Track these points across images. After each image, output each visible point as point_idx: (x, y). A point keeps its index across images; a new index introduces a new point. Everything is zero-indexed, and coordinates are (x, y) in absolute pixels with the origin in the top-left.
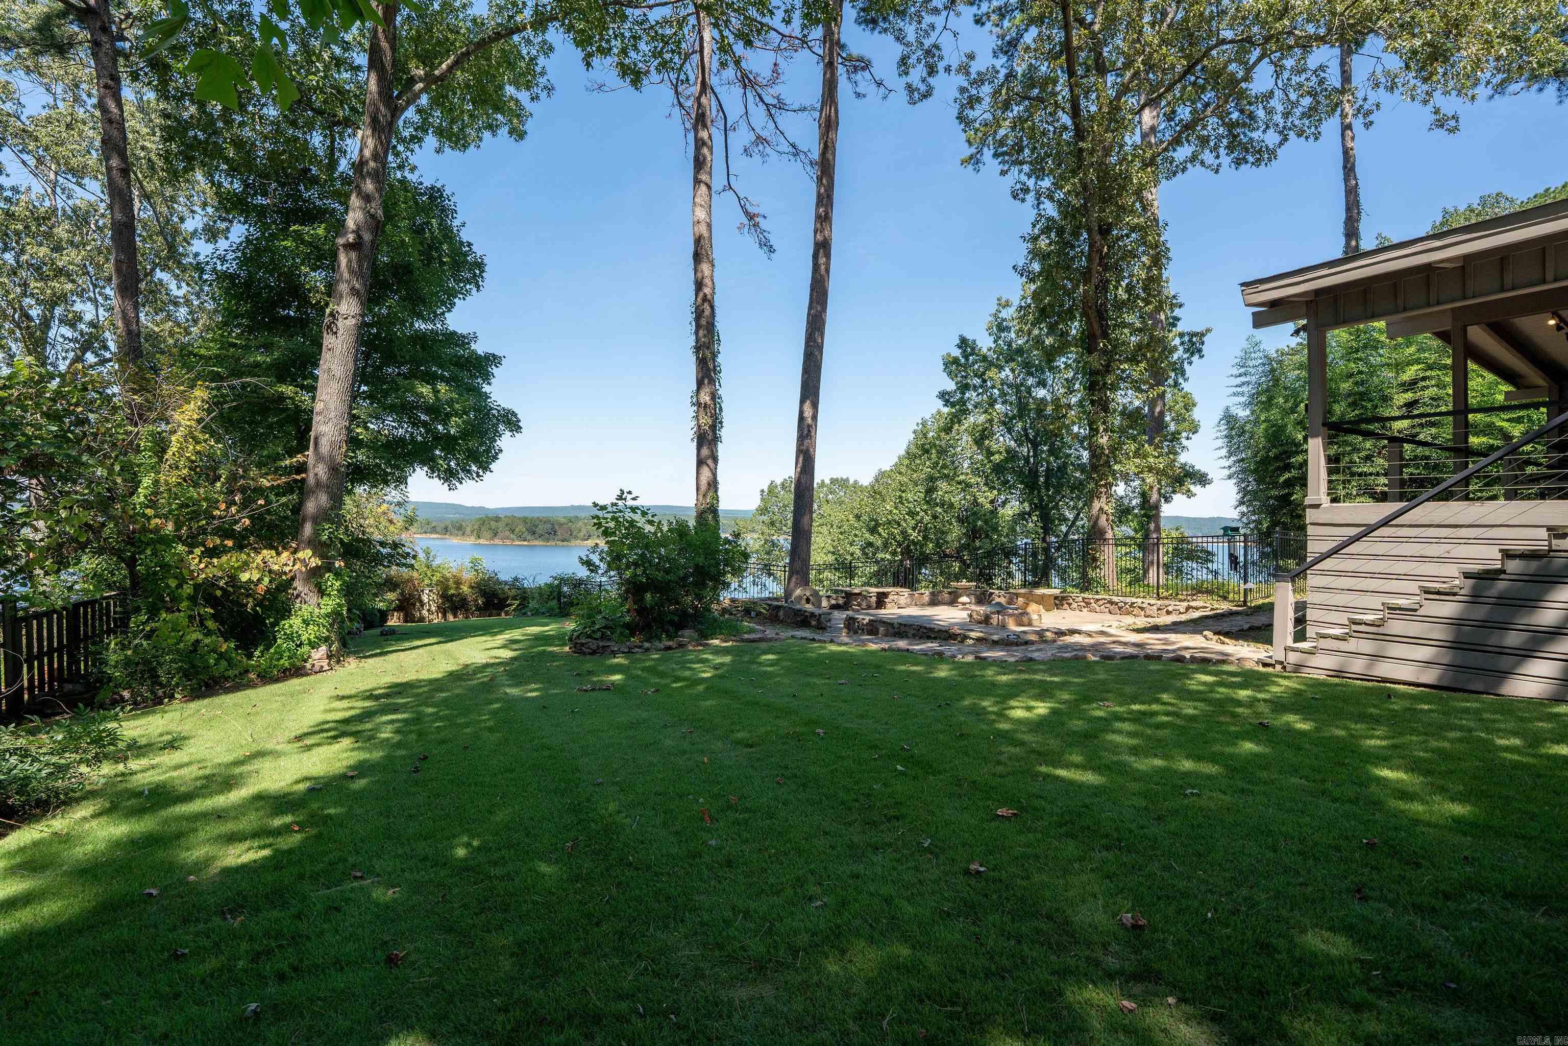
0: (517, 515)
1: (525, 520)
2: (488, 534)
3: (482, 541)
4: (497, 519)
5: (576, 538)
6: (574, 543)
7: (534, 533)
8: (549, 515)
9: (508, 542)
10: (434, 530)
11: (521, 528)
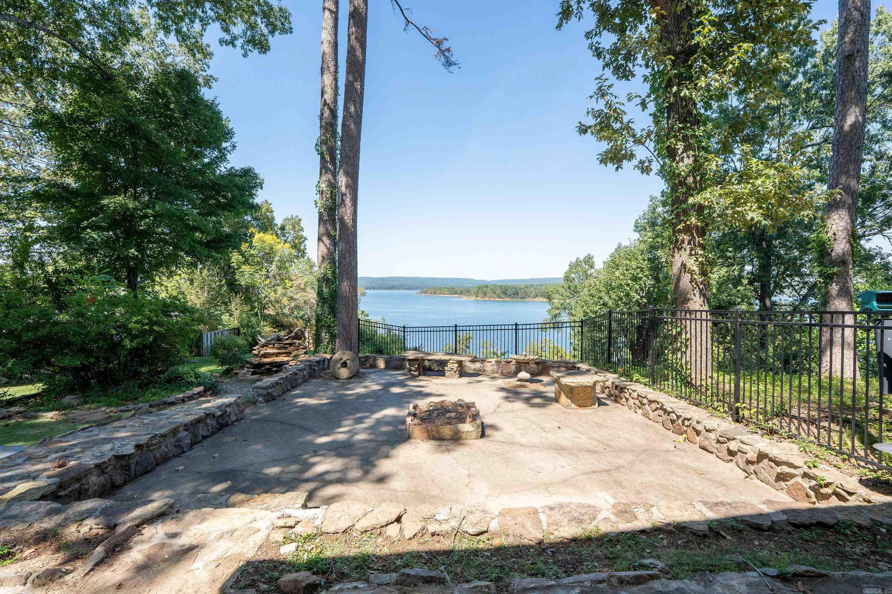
0: (498, 284)
1: (501, 287)
2: (482, 295)
3: (478, 299)
4: (487, 286)
5: (529, 297)
6: (527, 299)
7: (506, 294)
8: (514, 284)
9: (492, 299)
10: (456, 293)
11: (499, 291)
